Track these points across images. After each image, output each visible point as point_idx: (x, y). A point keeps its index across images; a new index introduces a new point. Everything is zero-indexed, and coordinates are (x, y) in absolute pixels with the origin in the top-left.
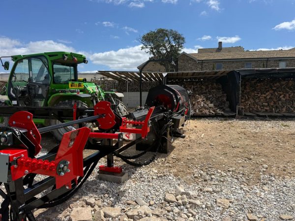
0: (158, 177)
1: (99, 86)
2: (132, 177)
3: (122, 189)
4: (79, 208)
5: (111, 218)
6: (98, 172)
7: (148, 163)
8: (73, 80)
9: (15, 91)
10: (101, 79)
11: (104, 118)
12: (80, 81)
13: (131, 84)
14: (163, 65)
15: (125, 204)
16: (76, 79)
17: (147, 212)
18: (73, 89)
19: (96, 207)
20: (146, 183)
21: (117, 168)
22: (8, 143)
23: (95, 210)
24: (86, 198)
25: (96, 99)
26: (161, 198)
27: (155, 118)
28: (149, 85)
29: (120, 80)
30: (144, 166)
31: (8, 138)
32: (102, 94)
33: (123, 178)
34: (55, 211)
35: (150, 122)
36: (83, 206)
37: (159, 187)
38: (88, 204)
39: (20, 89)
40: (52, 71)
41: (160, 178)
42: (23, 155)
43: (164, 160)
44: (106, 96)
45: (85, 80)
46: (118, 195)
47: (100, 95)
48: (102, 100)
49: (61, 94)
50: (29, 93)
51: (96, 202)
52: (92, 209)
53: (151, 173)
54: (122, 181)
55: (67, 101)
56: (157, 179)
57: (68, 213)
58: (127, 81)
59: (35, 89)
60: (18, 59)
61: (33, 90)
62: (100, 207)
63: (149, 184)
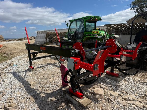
0: (141, 83)
1: (106, 32)
2: (124, 80)
3: (118, 84)
4: (98, 88)
5: (113, 97)
6: (106, 74)
7: (133, 74)
8: (94, 30)
9: (70, 35)
10: (106, 28)
11: (111, 47)
12: (97, 30)
13: (123, 31)
14: (144, 18)
15: (120, 92)
16: (95, 29)
17: (134, 99)
18: (94, 34)
19: (105, 90)
20: (133, 84)
21: (116, 74)
22: (73, 55)
23: (105, 91)
24: (101, 85)
25: (105, 39)
26: (143, 93)
27: (140, 49)
28: (135, 31)
29: (116, 29)
30: (131, 75)
31: (73, 53)
32: (108, 36)
33: (119, 79)
34: (87, 87)
35: (138, 51)
36: (99, 88)
37: (141, 88)
38: (102, 87)
39: (72, 34)
40: (85, 26)
41: (142, 83)
42: (79, 60)
43: (144, 74)
44: (110, 37)
45: (99, 29)
46: (117, 87)
47: (107, 36)
48: (108, 39)
49: (89, 36)
50: (76, 36)
51: (105, 87)
52: (104, 90)
53: (136, 80)
54: (119, 80)
55: (91, 40)
56: (139, 83)
57: (93, 89)
58: (120, 30)
59: (78, 35)
60: (71, 21)
61: (77, 35)
62: (107, 90)
63: (135, 85)
